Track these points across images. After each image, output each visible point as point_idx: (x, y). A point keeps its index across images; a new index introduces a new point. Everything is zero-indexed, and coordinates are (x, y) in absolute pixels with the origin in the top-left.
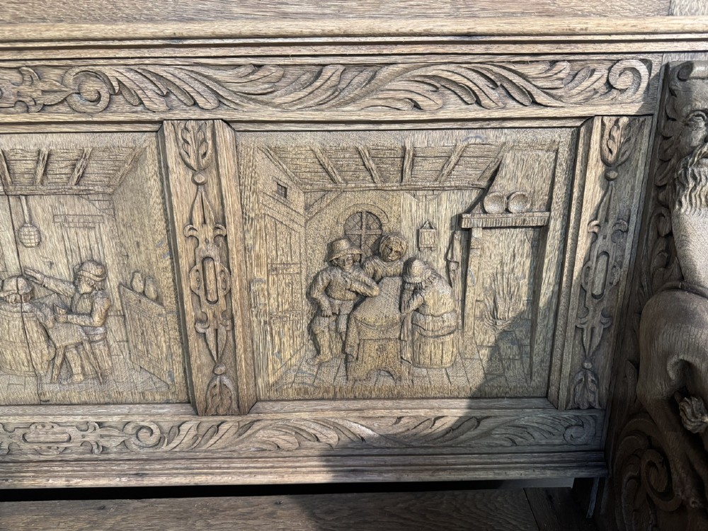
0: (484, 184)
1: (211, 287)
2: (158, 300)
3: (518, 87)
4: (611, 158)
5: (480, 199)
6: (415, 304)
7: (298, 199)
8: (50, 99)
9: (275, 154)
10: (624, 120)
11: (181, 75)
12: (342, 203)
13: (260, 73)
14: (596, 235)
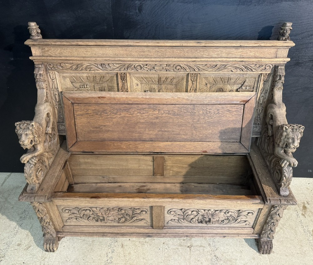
0: (242, 83)
4: (265, 80)
5: (241, 86)
7: (209, 86)
8: (170, 69)
9: (206, 78)
10: (267, 74)
11: (194, 66)
12: (216, 86)
13: (206, 66)
14: (261, 93)
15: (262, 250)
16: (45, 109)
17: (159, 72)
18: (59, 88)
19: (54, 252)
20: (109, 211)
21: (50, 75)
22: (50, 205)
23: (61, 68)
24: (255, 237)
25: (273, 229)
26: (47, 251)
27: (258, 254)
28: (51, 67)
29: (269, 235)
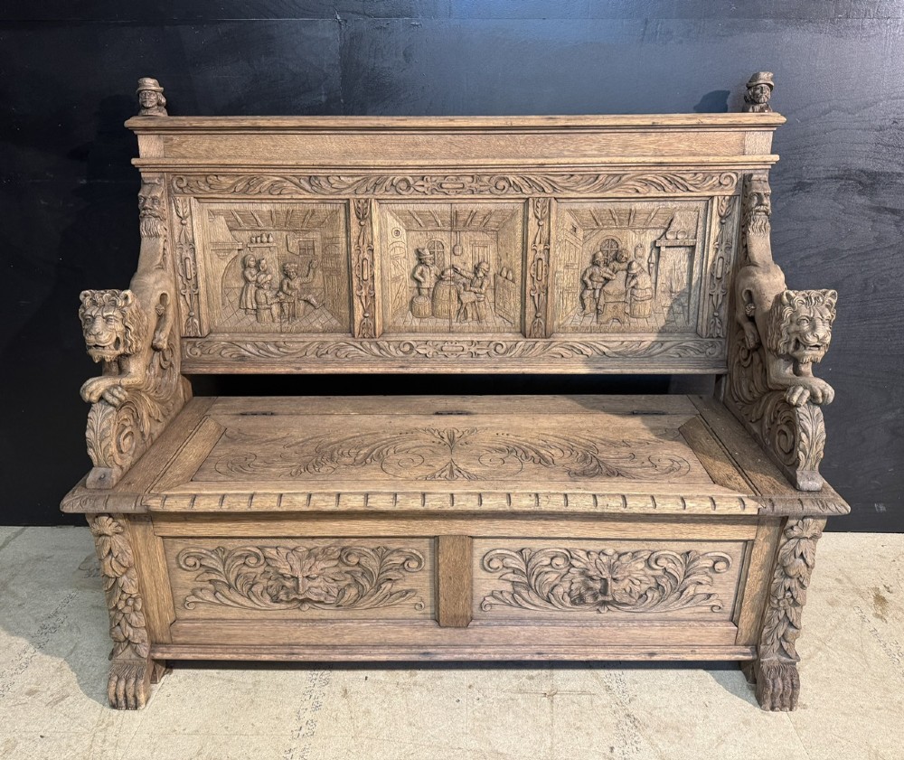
0: (666, 226)
1: (540, 273)
2: (513, 281)
3: (682, 185)
4: (722, 214)
5: (665, 233)
6: (633, 283)
7: (580, 233)
8: (482, 188)
9: (573, 212)
10: (727, 198)
11: (539, 179)
12: (600, 236)
13: (572, 178)
14: (717, 249)
15: (769, 693)
16: (156, 282)
17: (453, 197)
18: (196, 241)
19: (136, 708)
20: (312, 560)
21: (177, 207)
22: (145, 537)
23: (208, 189)
24: (744, 654)
25: (793, 616)
26: (115, 706)
27: (758, 710)
28: (182, 185)
29: (784, 644)
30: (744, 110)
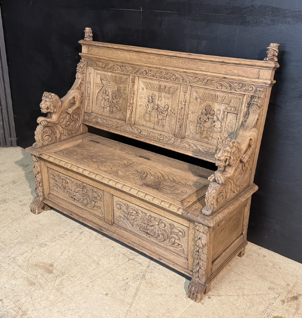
0: (229, 103)
1: (182, 113)
2: (174, 114)
3: (233, 87)
4: (248, 103)
5: (228, 106)
6: (213, 125)
8: (168, 78)
10: (250, 96)
11: (185, 77)
12: (206, 103)
13: (196, 79)
19: (35, 214)
20: (76, 187)
21: (88, 70)
22: (43, 165)
23: (96, 65)
25: (200, 264)
26: (31, 211)
27: (186, 296)
28: (90, 63)
29: (199, 274)
30: (262, 60)
